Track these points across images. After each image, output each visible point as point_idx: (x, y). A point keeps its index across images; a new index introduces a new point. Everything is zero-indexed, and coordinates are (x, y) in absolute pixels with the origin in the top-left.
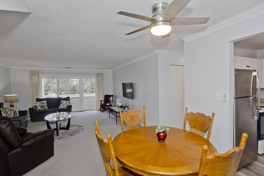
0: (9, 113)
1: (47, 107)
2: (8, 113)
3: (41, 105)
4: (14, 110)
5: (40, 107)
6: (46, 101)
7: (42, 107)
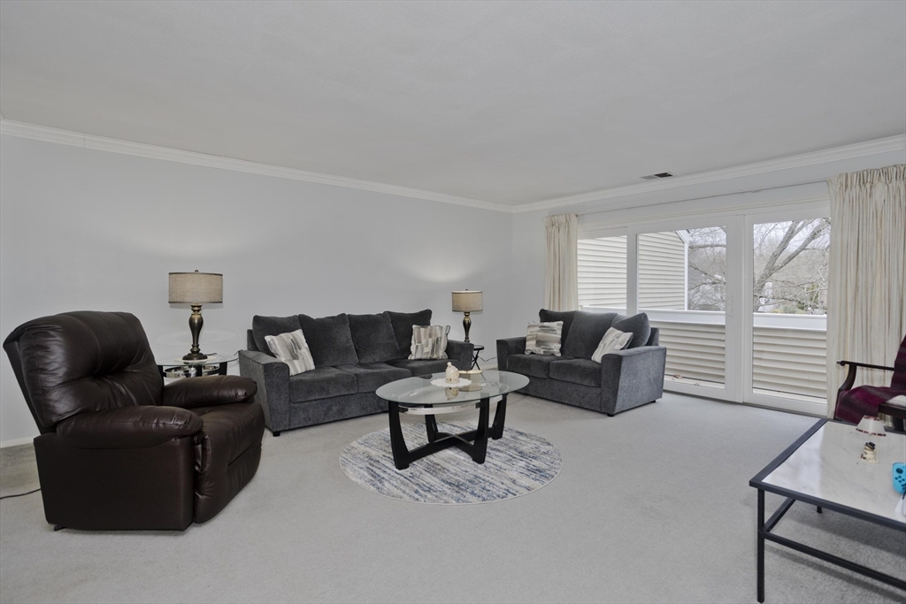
0: (423, 342)
1: (560, 346)
2: (420, 342)
3: (539, 334)
4: (436, 334)
5: (534, 342)
6: (561, 322)
7: (539, 343)
